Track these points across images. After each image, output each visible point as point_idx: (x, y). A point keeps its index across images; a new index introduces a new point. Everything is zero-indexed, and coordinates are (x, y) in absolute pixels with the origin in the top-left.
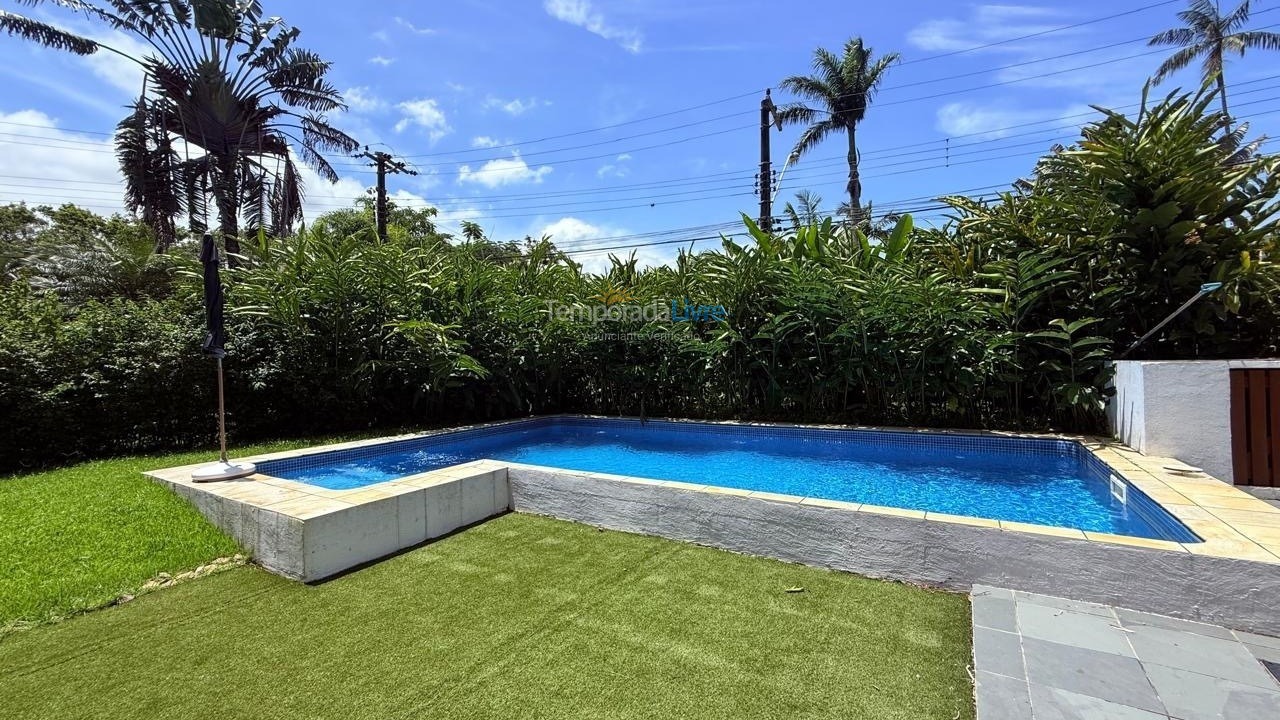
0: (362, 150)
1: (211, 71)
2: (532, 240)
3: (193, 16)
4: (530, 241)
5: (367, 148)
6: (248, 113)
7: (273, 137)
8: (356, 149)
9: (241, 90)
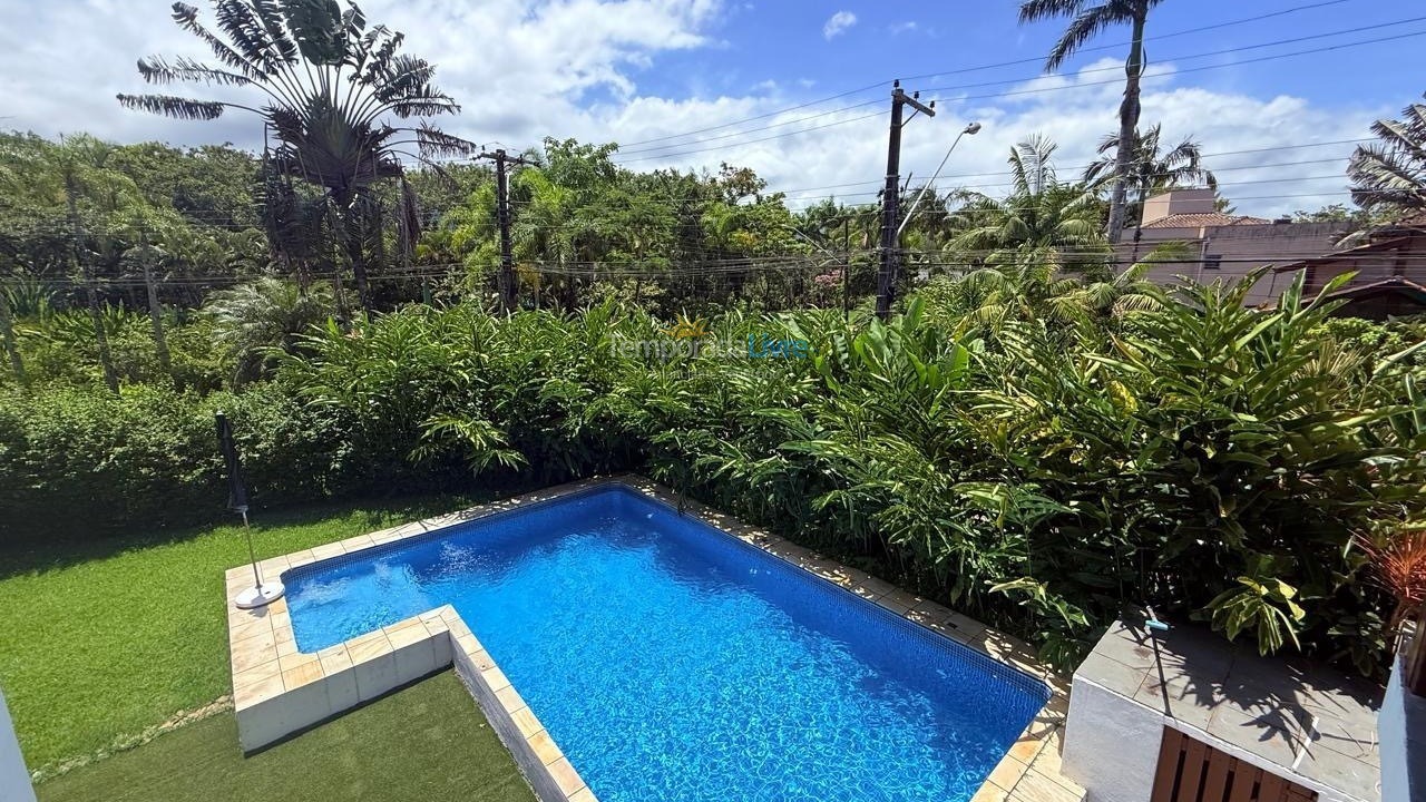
0: (478, 151)
1: (321, 103)
2: (728, 166)
3: (298, 50)
4: (726, 169)
5: (484, 149)
6: (361, 140)
7: (387, 160)
8: (473, 151)
9: (354, 116)
